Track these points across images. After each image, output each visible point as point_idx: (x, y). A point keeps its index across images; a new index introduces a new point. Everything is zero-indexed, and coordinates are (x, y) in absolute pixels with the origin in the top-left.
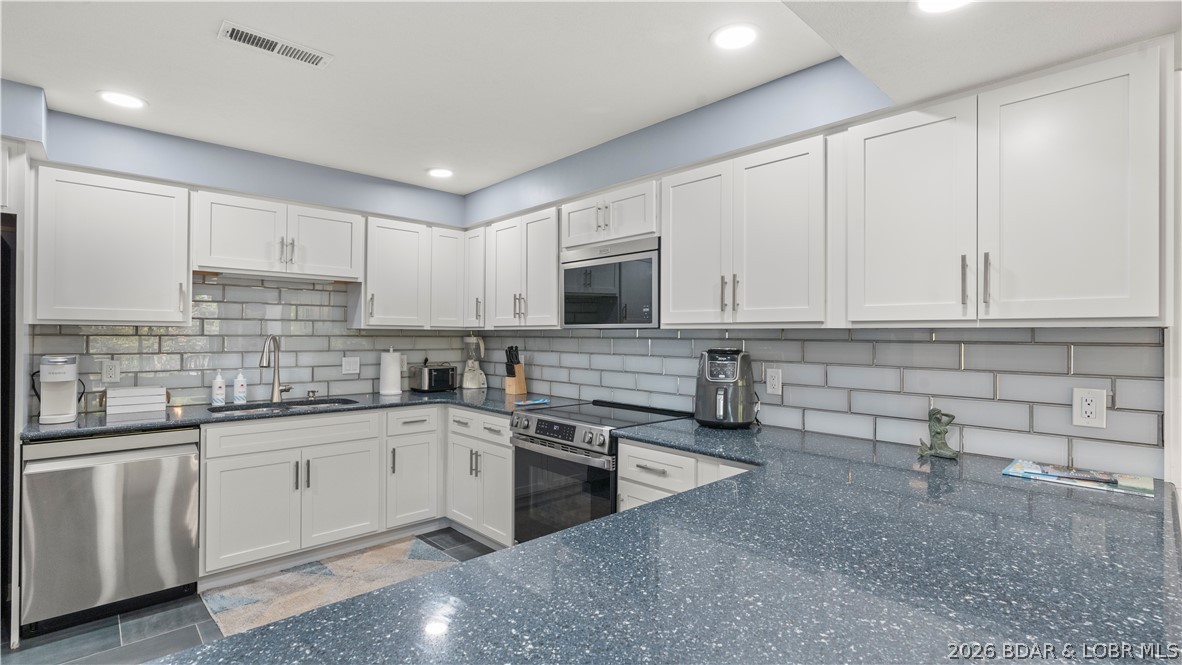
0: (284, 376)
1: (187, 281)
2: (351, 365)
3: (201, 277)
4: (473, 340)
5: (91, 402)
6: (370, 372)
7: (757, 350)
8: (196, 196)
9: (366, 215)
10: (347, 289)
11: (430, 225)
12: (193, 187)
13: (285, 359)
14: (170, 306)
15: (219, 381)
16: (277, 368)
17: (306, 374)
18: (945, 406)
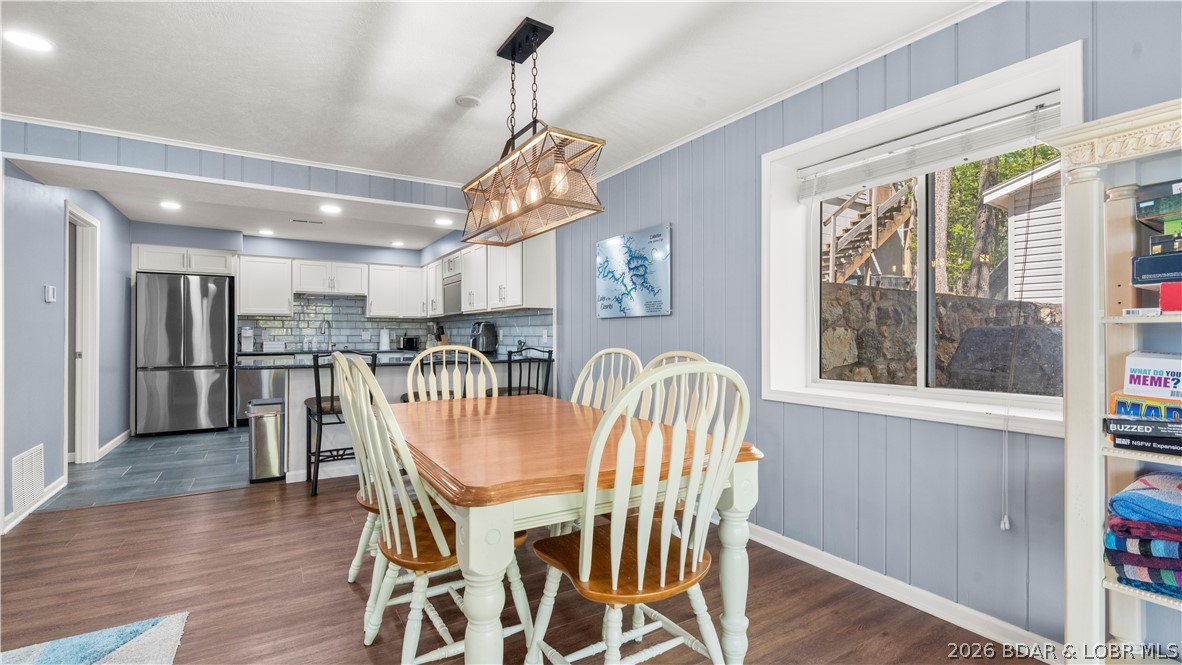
0: (334, 340)
1: (291, 297)
2: (366, 336)
3: (298, 296)
4: (431, 324)
5: (259, 345)
6: (375, 339)
7: (500, 321)
8: (294, 261)
9: (368, 264)
10: (361, 300)
11: (402, 266)
12: (293, 259)
13: (333, 332)
14: (284, 306)
15: (306, 340)
16: (330, 336)
17: (344, 339)
18: (523, 339)
